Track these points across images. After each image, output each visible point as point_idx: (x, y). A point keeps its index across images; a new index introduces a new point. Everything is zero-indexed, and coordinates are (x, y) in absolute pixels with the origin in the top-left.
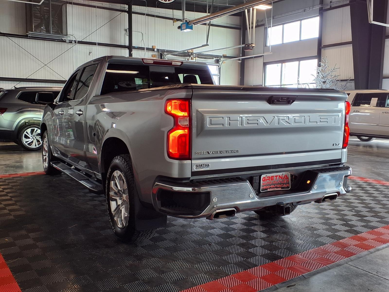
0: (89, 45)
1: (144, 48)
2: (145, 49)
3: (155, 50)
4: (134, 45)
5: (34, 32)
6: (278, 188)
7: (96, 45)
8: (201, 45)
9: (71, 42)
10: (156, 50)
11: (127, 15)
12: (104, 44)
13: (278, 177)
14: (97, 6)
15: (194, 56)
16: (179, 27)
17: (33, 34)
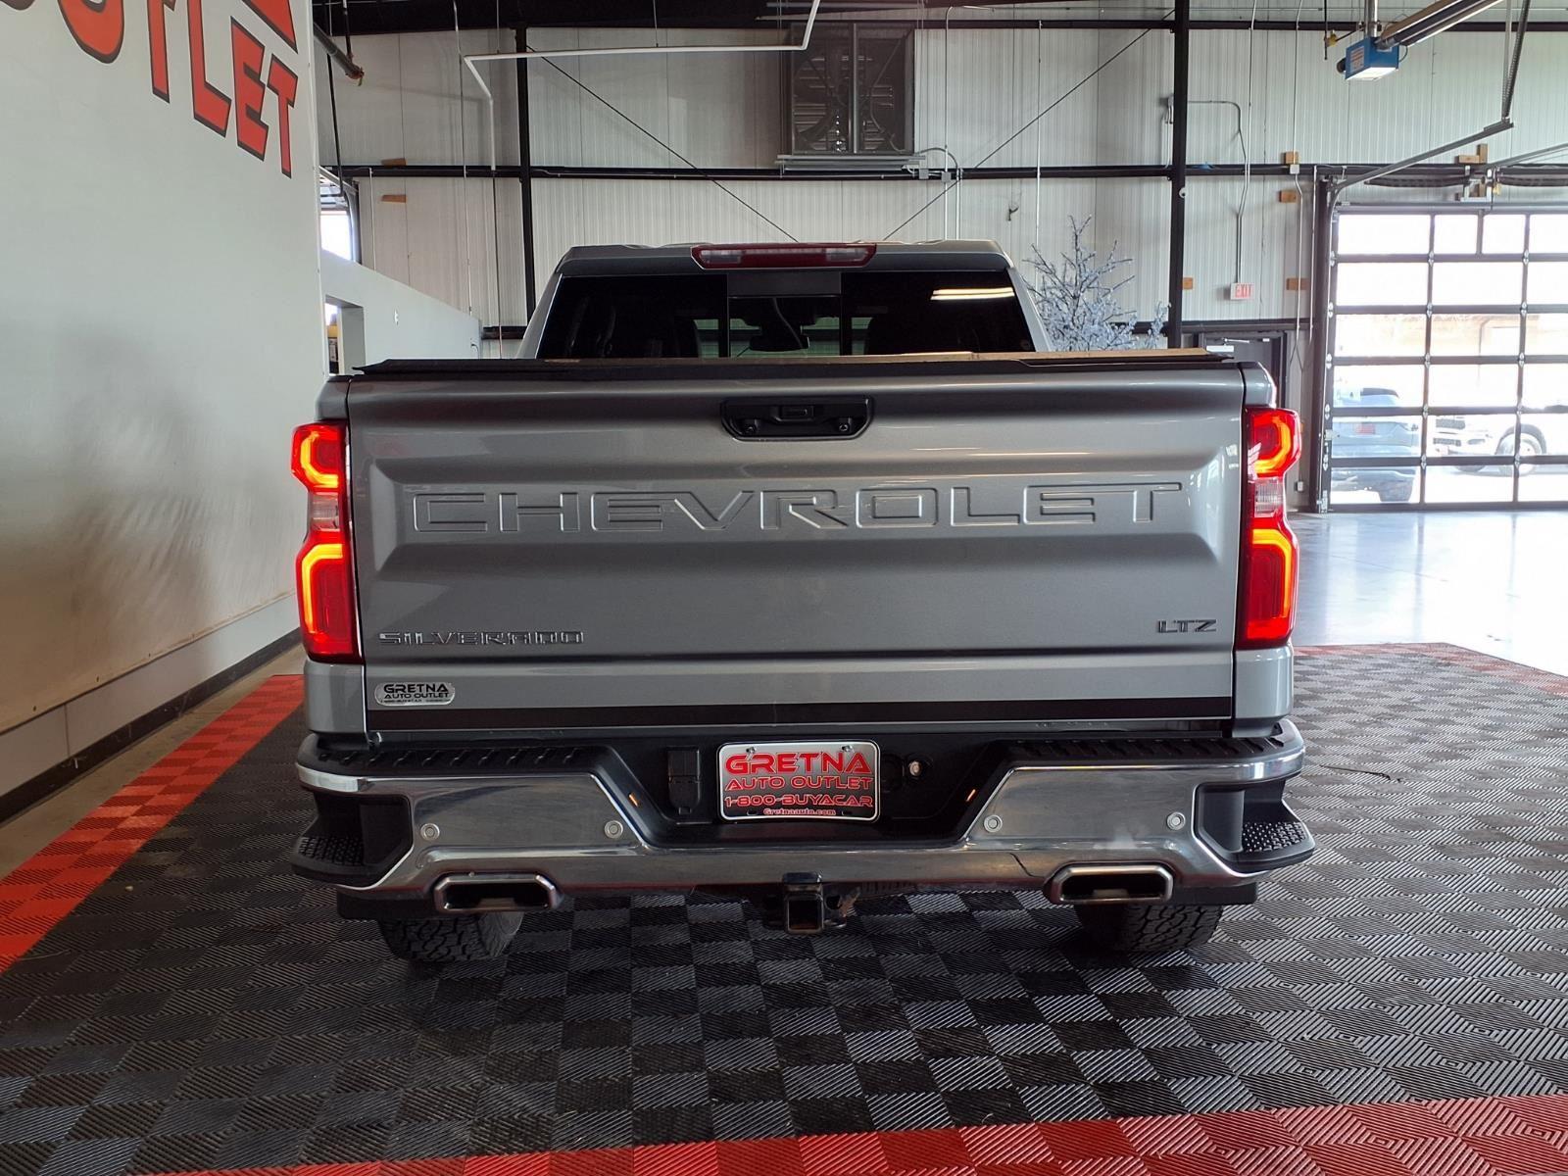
0: (1010, 180)
1: (1243, 166)
2: (1248, 171)
3: (1291, 172)
4: (1191, 159)
5: (795, 155)
6: (821, 812)
7: (1036, 177)
8: (1482, 130)
9: (935, 176)
10: (1294, 170)
11: (1169, 36)
12: (1068, 168)
13: (817, 762)
14: (1042, 21)
15: (1487, 181)
16: (1342, 66)
17: (795, 163)
